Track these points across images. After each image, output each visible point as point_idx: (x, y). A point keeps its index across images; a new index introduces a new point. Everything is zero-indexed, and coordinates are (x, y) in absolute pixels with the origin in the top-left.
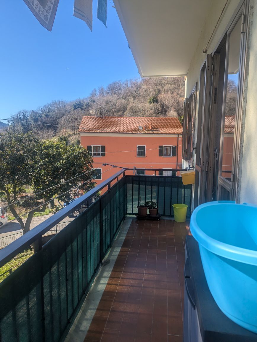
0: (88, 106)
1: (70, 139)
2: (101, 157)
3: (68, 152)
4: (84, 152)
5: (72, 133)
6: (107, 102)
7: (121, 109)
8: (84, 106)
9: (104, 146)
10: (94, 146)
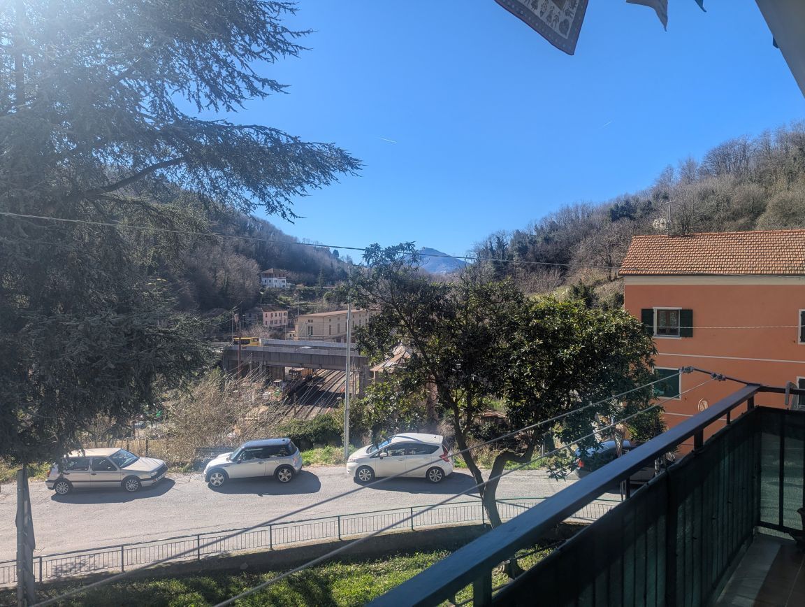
0: (649, 209)
1: (598, 290)
2: (681, 338)
3: (591, 324)
4: (631, 327)
5: (603, 277)
6: (704, 196)
7: (746, 209)
8: (638, 210)
9: (692, 311)
10: (662, 310)
